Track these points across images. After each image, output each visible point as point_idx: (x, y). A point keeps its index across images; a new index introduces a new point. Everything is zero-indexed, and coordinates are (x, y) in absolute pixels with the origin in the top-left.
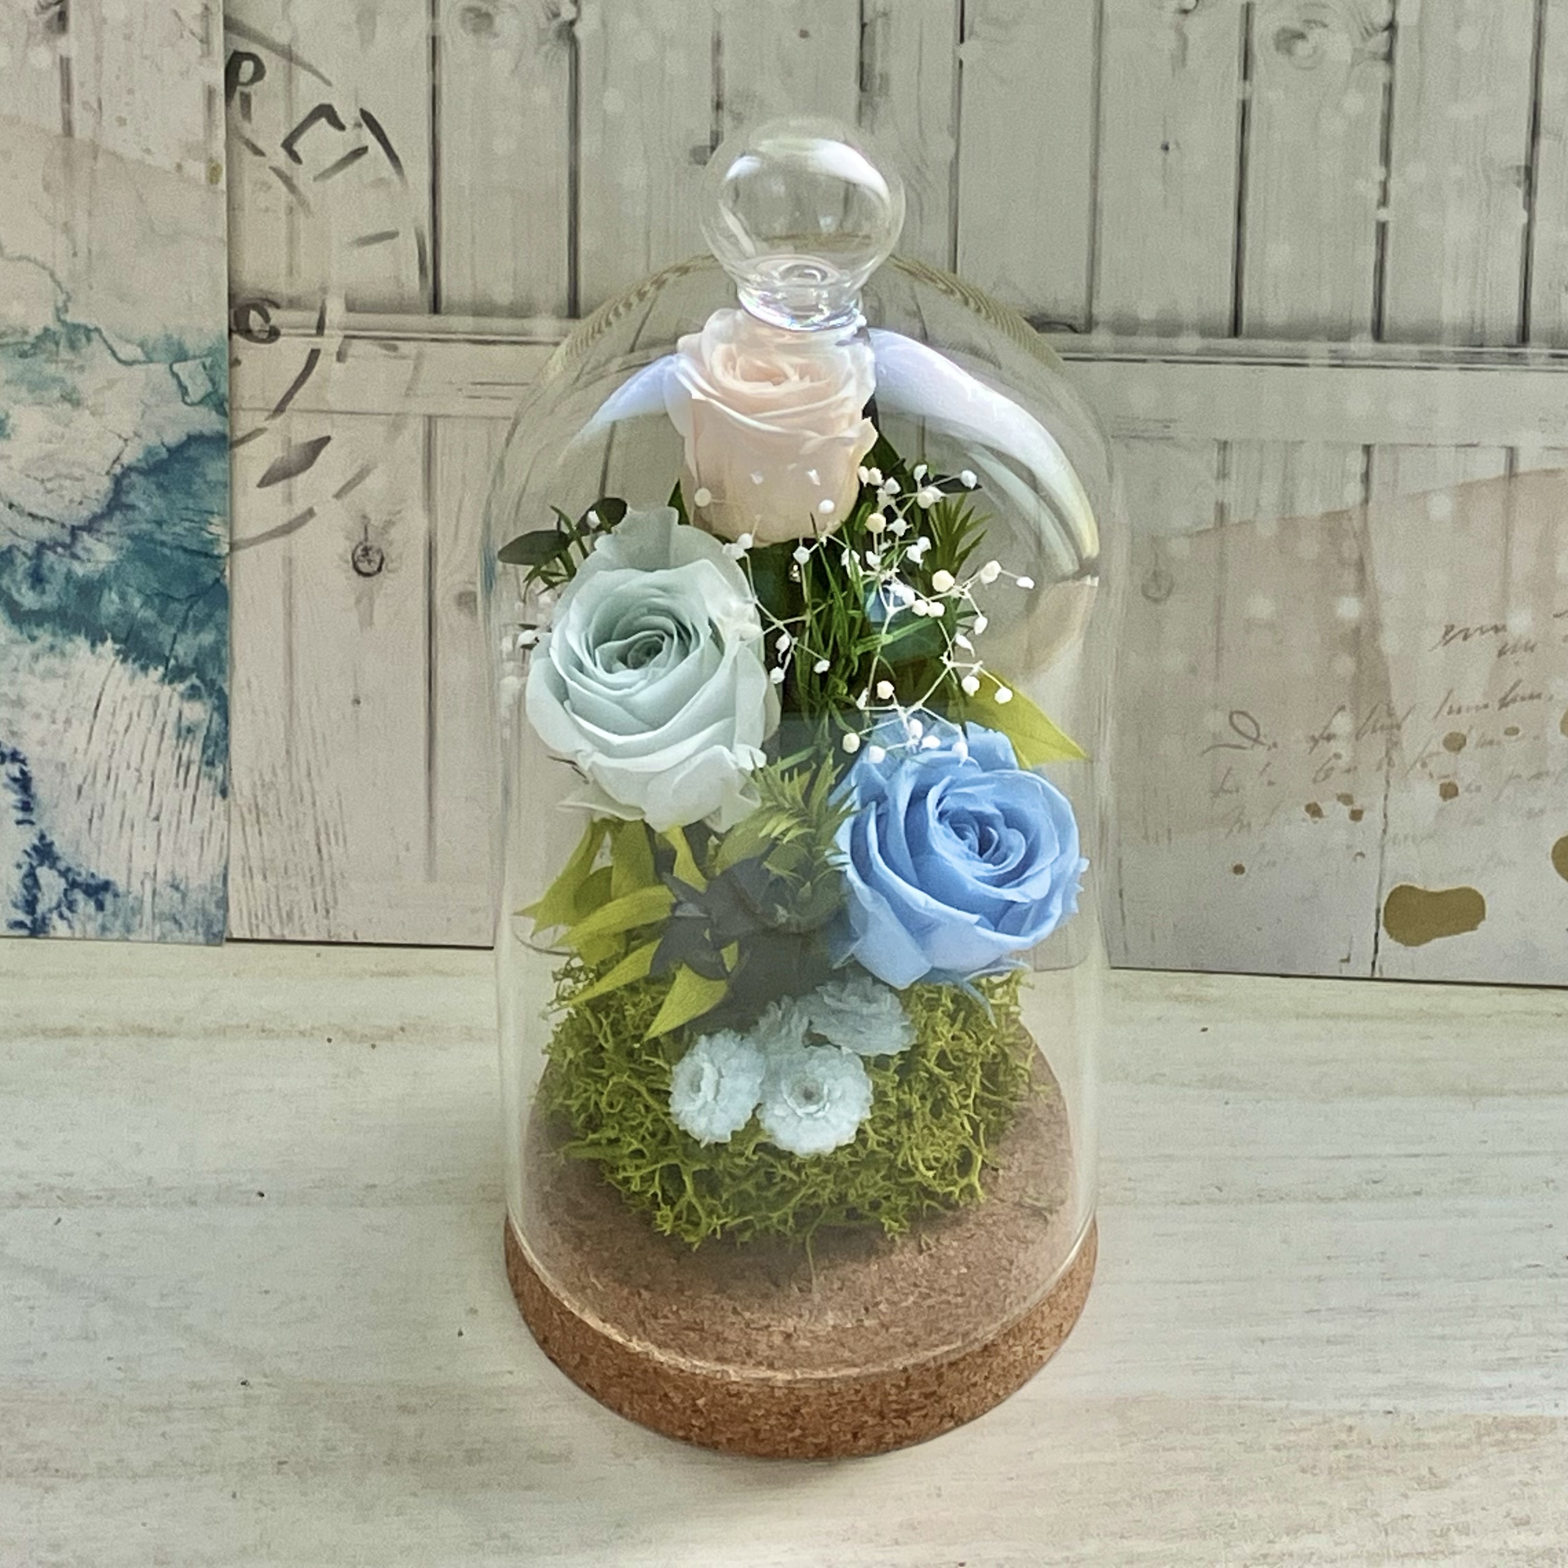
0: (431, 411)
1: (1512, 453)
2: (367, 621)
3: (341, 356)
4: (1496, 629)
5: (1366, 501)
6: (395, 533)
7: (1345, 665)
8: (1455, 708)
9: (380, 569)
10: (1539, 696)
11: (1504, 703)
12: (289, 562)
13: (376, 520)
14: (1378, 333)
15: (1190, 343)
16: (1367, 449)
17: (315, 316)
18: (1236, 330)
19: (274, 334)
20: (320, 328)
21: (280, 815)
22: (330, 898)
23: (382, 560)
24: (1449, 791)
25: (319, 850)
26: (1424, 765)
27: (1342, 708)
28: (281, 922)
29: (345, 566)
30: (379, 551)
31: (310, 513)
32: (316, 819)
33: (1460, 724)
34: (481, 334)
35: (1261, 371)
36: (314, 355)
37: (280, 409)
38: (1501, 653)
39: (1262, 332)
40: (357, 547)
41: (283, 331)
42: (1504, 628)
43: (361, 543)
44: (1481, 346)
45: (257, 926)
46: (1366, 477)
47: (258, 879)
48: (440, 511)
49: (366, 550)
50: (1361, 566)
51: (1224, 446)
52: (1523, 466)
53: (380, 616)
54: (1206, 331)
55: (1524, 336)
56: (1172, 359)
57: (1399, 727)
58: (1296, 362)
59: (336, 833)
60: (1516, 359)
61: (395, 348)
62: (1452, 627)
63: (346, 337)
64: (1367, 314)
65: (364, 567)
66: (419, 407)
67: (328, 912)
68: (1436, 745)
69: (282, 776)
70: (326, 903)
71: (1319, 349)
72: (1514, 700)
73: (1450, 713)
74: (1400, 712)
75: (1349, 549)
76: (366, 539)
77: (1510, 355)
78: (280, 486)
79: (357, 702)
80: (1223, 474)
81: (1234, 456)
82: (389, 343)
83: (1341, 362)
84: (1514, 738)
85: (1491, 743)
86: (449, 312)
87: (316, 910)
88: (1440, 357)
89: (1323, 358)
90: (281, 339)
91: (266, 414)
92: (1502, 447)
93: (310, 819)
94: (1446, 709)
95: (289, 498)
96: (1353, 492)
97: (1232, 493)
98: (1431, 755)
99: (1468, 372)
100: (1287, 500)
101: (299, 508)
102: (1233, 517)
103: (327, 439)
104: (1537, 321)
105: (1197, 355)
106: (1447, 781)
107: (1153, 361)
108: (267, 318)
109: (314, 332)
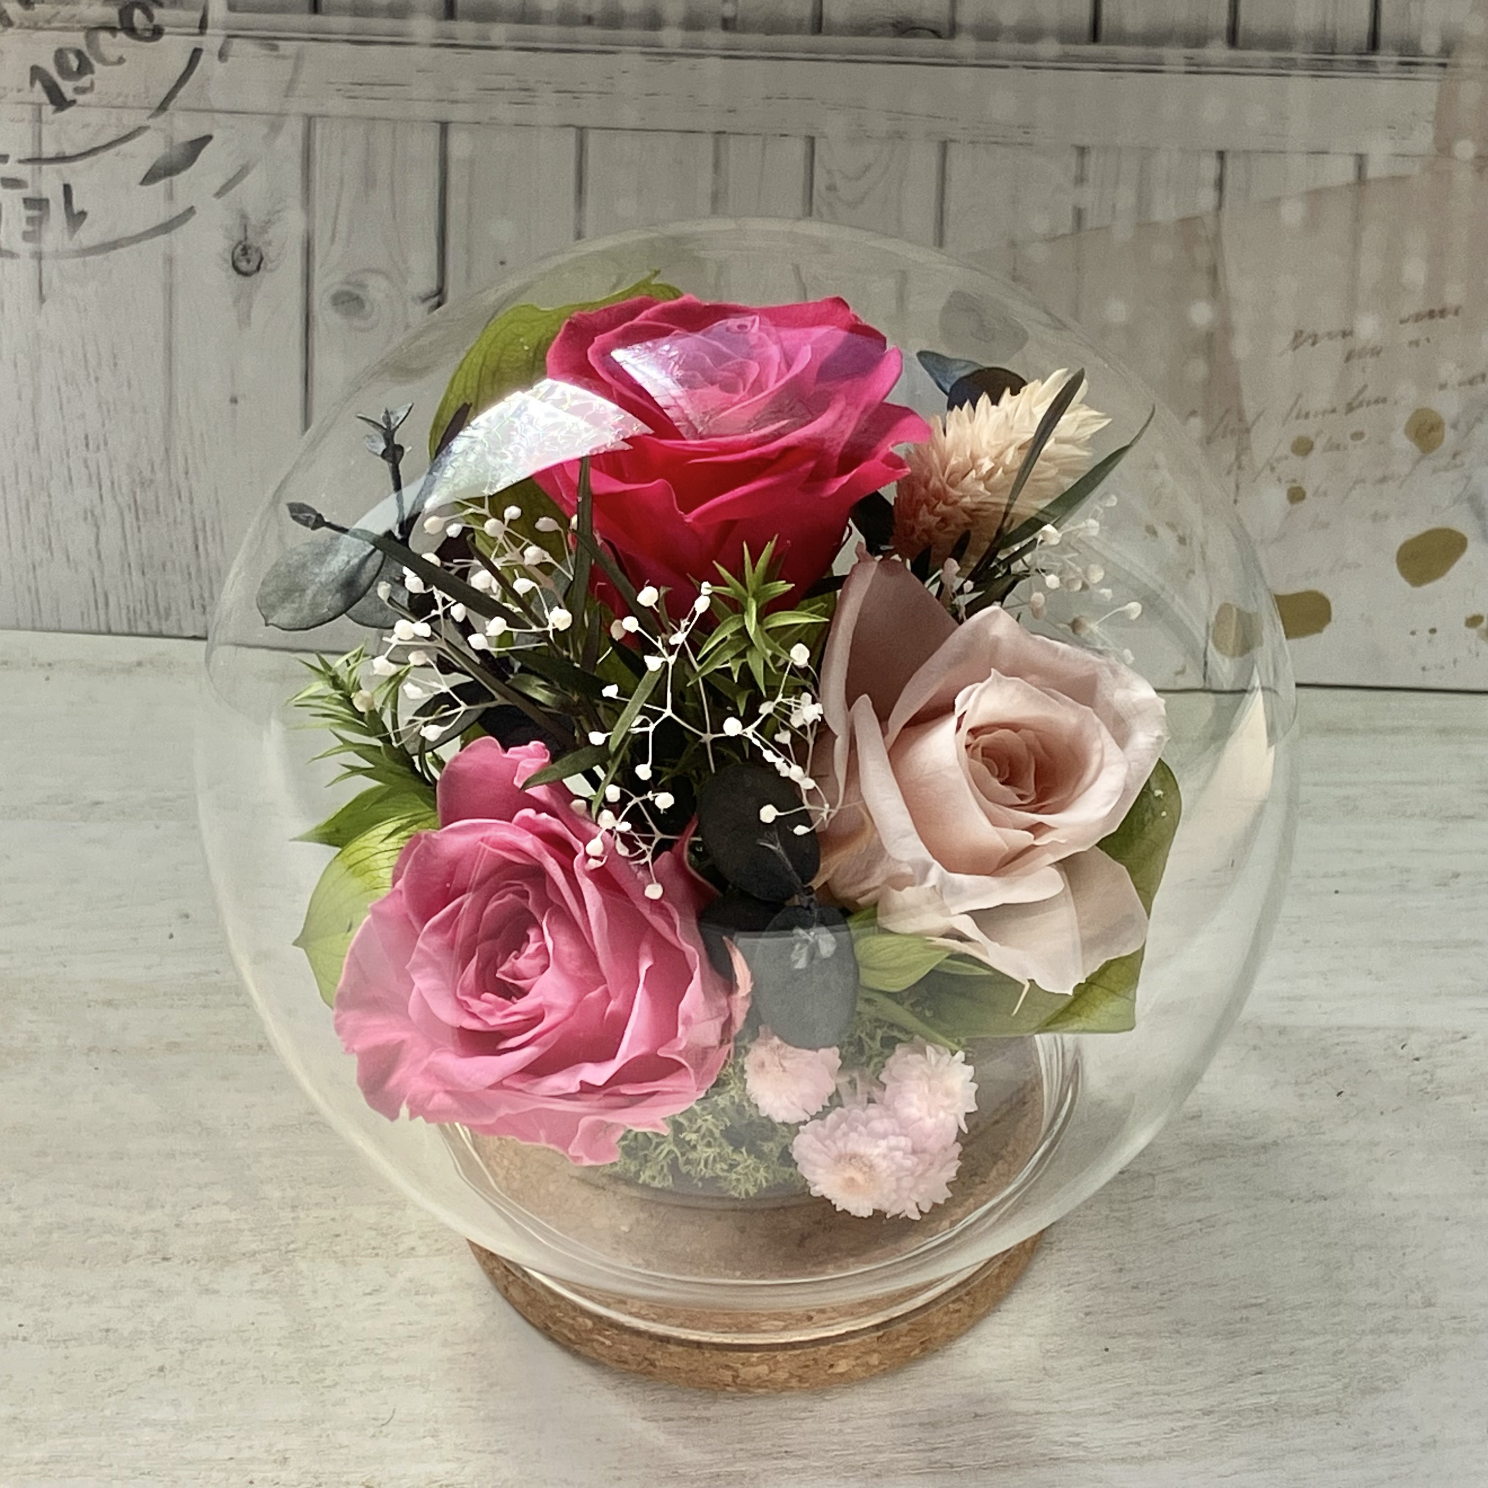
0: (311, 111)
1: (1361, 161)
2: (245, 319)
4: (1345, 334)
5: (1220, 206)
6: (273, 233)
7: (1199, 369)
8: (1303, 413)
9: (258, 268)
10: (1384, 400)
11: (1350, 408)
12: (169, 260)
13: (254, 220)
14: (1233, 38)
15: (1049, 48)
16: (1221, 155)
18: (1095, 35)
21: (158, 512)
22: (206, 595)
23: (262, 259)
24: (1296, 495)
25: (197, 548)
26: (1273, 469)
27: (1193, 413)
28: (159, 618)
29: (226, 265)
30: (258, 250)
32: (193, 517)
33: (1307, 428)
34: (356, 34)
35: (1118, 77)
38: (1348, 359)
39: (1122, 38)
40: (236, 248)
42: (1351, 333)
43: (240, 243)
44: (1333, 53)
45: (136, 621)
46: (1220, 184)
47: (136, 575)
48: (319, 211)
49: (245, 250)
50: (1213, 272)
51: (1082, 151)
52: (1372, 172)
53: (259, 313)
54: (1066, 36)
55: (1374, 43)
56: (1033, 64)
57: (1248, 431)
58: (1152, 68)
59: (213, 529)
60: (1365, 66)
61: (275, 48)
62: (1301, 332)
63: (229, 36)
64: (1222, 20)
65: (243, 265)
66: (298, 105)
67: (204, 607)
68: (1285, 449)
69: (160, 476)
70: (202, 597)
71: (1173, 54)
72: (1360, 405)
73: (1298, 417)
74: (1249, 417)
75: (1202, 255)
76: (246, 238)
77: (1361, 62)
79: (234, 401)
80: (1080, 180)
81: (1092, 161)
82: (269, 42)
83: (1196, 68)
84: (1359, 443)
85: (1338, 447)
86: (328, 13)
87: (193, 607)
88: (1292, 64)
89: (1178, 65)
92: (1351, 154)
93: (187, 517)
94: (1294, 414)
96: (1207, 198)
97: (1088, 197)
98: (1278, 460)
99: (1320, 80)
100: (1143, 203)
102: (1091, 222)
104: (1386, 29)
105: (1057, 61)
106: (1295, 485)
107: (1015, 66)
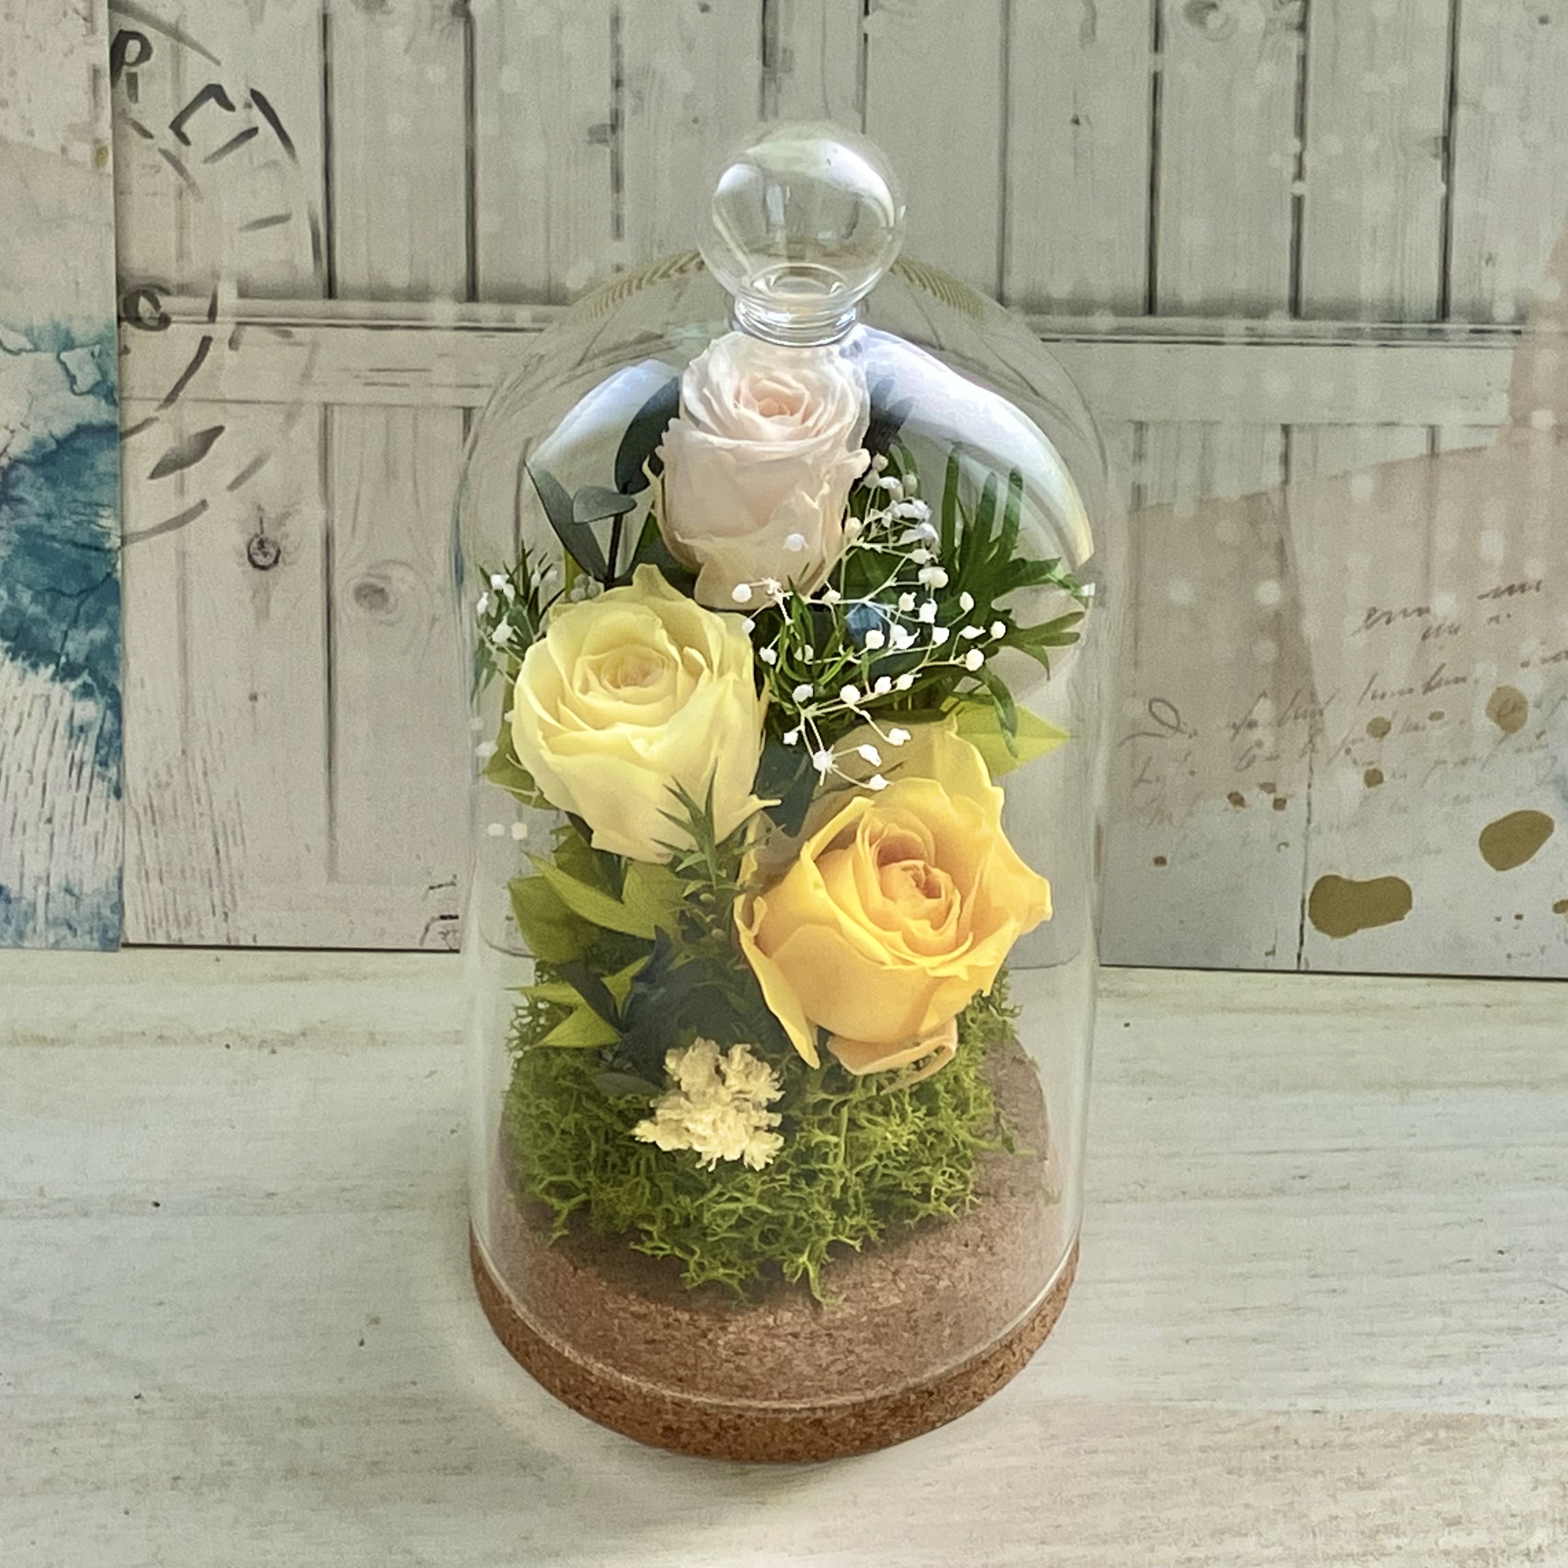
0: (328, 398)
1: (1433, 432)
2: (263, 614)
3: (233, 343)
4: (1420, 612)
5: (1286, 481)
6: (291, 526)
7: (1266, 650)
8: (1380, 692)
9: (276, 561)
10: (1464, 680)
11: (1428, 688)
12: (182, 555)
13: (271, 513)
14: (1295, 309)
15: (1103, 321)
16: (1286, 430)
17: (205, 304)
18: (1151, 307)
19: (164, 321)
20: (212, 314)
21: (176, 815)
22: (228, 902)
23: (279, 552)
24: (1373, 778)
25: (217, 852)
26: (1348, 751)
27: (1264, 695)
28: (179, 926)
29: (241, 560)
30: (274, 544)
31: (204, 504)
32: (213, 821)
33: (1384, 711)
34: (377, 319)
35: (1177, 350)
36: (206, 342)
37: (171, 398)
38: (1425, 637)
39: (1177, 310)
40: (252, 541)
41: (174, 318)
42: (1427, 610)
43: (257, 536)
44: (1401, 322)
45: (154, 930)
46: (1285, 459)
47: (155, 884)
48: (338, 502)
49: (262, 544)
50: (1281, 550)
51: (1140, 426)
52: (1446, 443)
53: (277, 611)
54: (1118, 309)
55: (1444, 311)
56: (1087, 338)
57: (1321, 713)
58: (1214, 340)
59: (233, 833)
60: (1435, 334)
61: (288, 335)
62: (1375, 610)
63: (239, 324)
64: (1284, 291)
65: (260, 559)
66: (314, 395)
67: (226, 914)
68: (1361, 730)
69: (178, 779)
70: (224, 905)
71: (1236, 326)
72: (1438, 685)
73: (1373, 697)
74: (1322, 698)
75: (1268, 531)
76: (262, 532)
77: (1431, 331)
78: (171, 479)
79: (254, 698)
80: (1139, 456)
81: (1151, 434)
82: (282, 329)
83: (1257, 340)
84: (1438, 723)
85: (1416, 728)
86: (346, 298)
87: (214, 914)
88: (1358, 333)
89: (1240, 336)
90: (172, 327)
91: (156, 404)
92: (1423, 426)
93: (208, 822)
94: (1370, 694)
95: (181, 490)
96: (1272, 475)
97: (1148, 474)
98: (1354, 742)
99: (1388, 350)
100: (1205, 483)
101: (191, 501)
102: (1151, 500)
103: (219, 430)
104: (1456, 295)
105: (1111, 334)
106: (1371, 768)
107: (1067, 340)
108: (156, 305)
109: (206, 319)
